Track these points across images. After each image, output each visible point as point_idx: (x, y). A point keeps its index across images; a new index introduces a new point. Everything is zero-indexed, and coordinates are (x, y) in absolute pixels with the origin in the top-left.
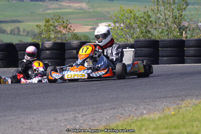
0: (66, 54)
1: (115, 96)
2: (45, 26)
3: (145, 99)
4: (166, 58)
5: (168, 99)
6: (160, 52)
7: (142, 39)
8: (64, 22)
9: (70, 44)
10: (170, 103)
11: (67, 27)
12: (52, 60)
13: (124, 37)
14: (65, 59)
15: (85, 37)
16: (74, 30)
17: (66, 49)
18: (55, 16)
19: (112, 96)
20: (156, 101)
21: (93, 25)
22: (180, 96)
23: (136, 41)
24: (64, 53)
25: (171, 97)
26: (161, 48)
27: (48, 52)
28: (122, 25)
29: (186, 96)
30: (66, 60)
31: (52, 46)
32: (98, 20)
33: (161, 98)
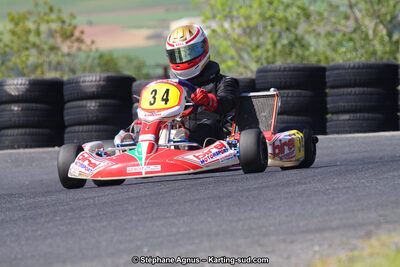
0: (65, 112)
1: (182, 230)
2: (13, 33)
3: (265, 235)
4: (346, 117)
5: (327, 234)
6: (329, 99)
7: (279, 63)
8: (63, 22)
9: (75, 83)
10: (330, 246)
11: (72, 35)
12: (28, 130)
13: (232, 58)
14: (65, 127)
15: (130, 60)
16: (93, 42)
17: (66, 98)
18: (36, 5)
19: (174, 230)
20: (292, 242)
21: (155, 27)
22: (361, 225)
23: (260, 71)
24: (61, 110)
25: (338, 228)
26: (333, 87)
27: (15, 108)
28: (227, 25)
29: (378, 225)
30: (68, 130)
31: (28, 90)
32: (167, 10)
33: (308, 231)
